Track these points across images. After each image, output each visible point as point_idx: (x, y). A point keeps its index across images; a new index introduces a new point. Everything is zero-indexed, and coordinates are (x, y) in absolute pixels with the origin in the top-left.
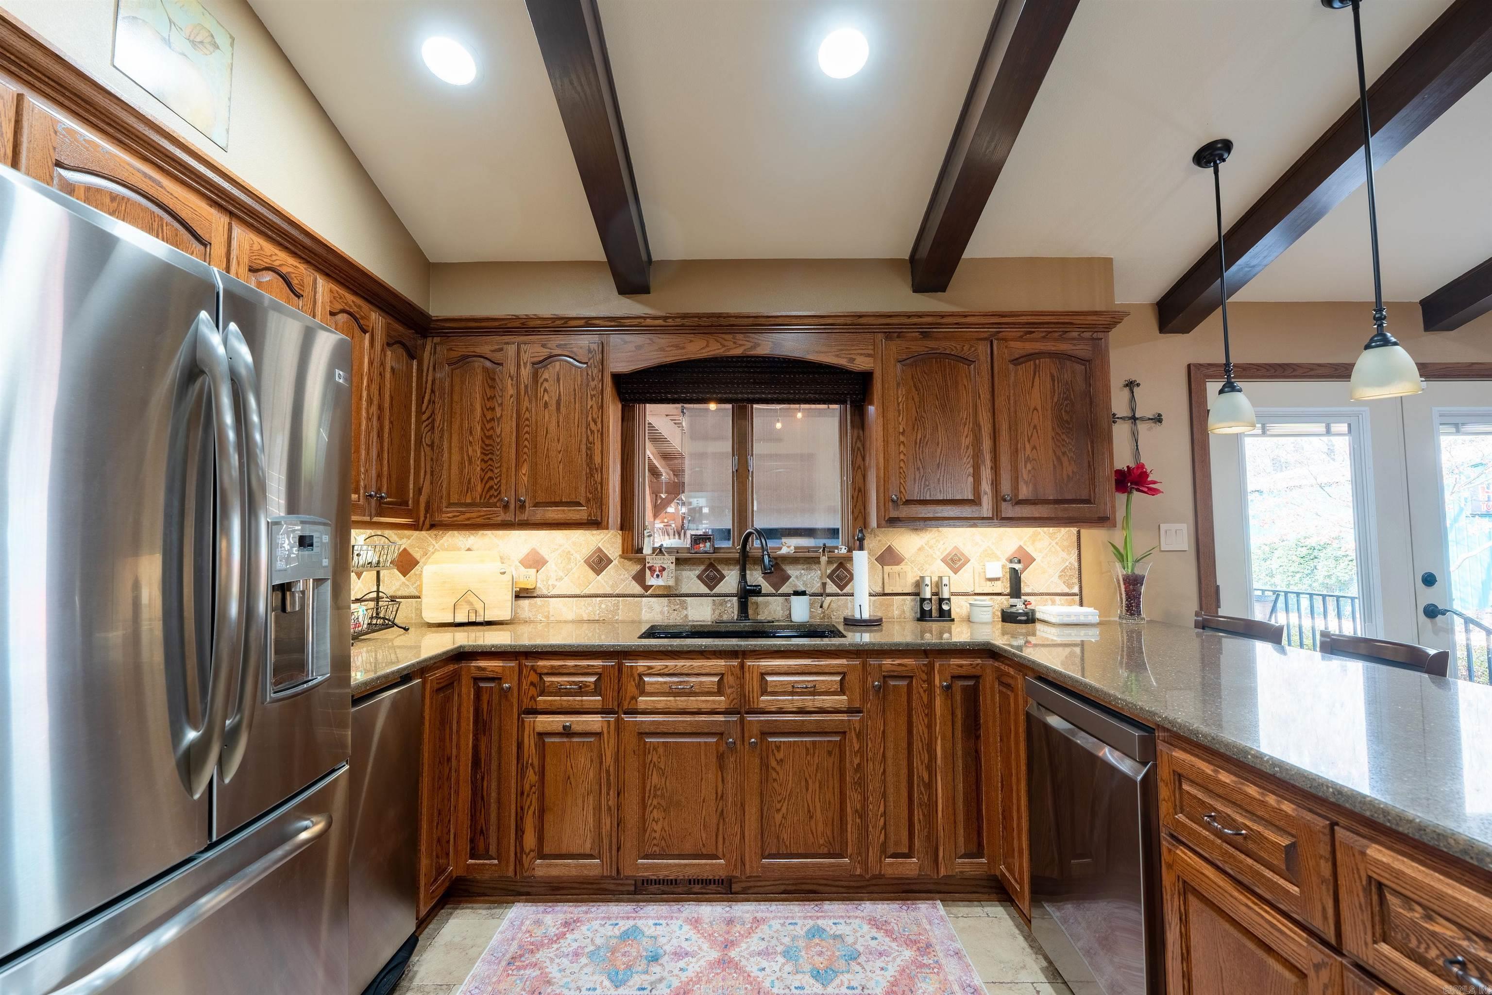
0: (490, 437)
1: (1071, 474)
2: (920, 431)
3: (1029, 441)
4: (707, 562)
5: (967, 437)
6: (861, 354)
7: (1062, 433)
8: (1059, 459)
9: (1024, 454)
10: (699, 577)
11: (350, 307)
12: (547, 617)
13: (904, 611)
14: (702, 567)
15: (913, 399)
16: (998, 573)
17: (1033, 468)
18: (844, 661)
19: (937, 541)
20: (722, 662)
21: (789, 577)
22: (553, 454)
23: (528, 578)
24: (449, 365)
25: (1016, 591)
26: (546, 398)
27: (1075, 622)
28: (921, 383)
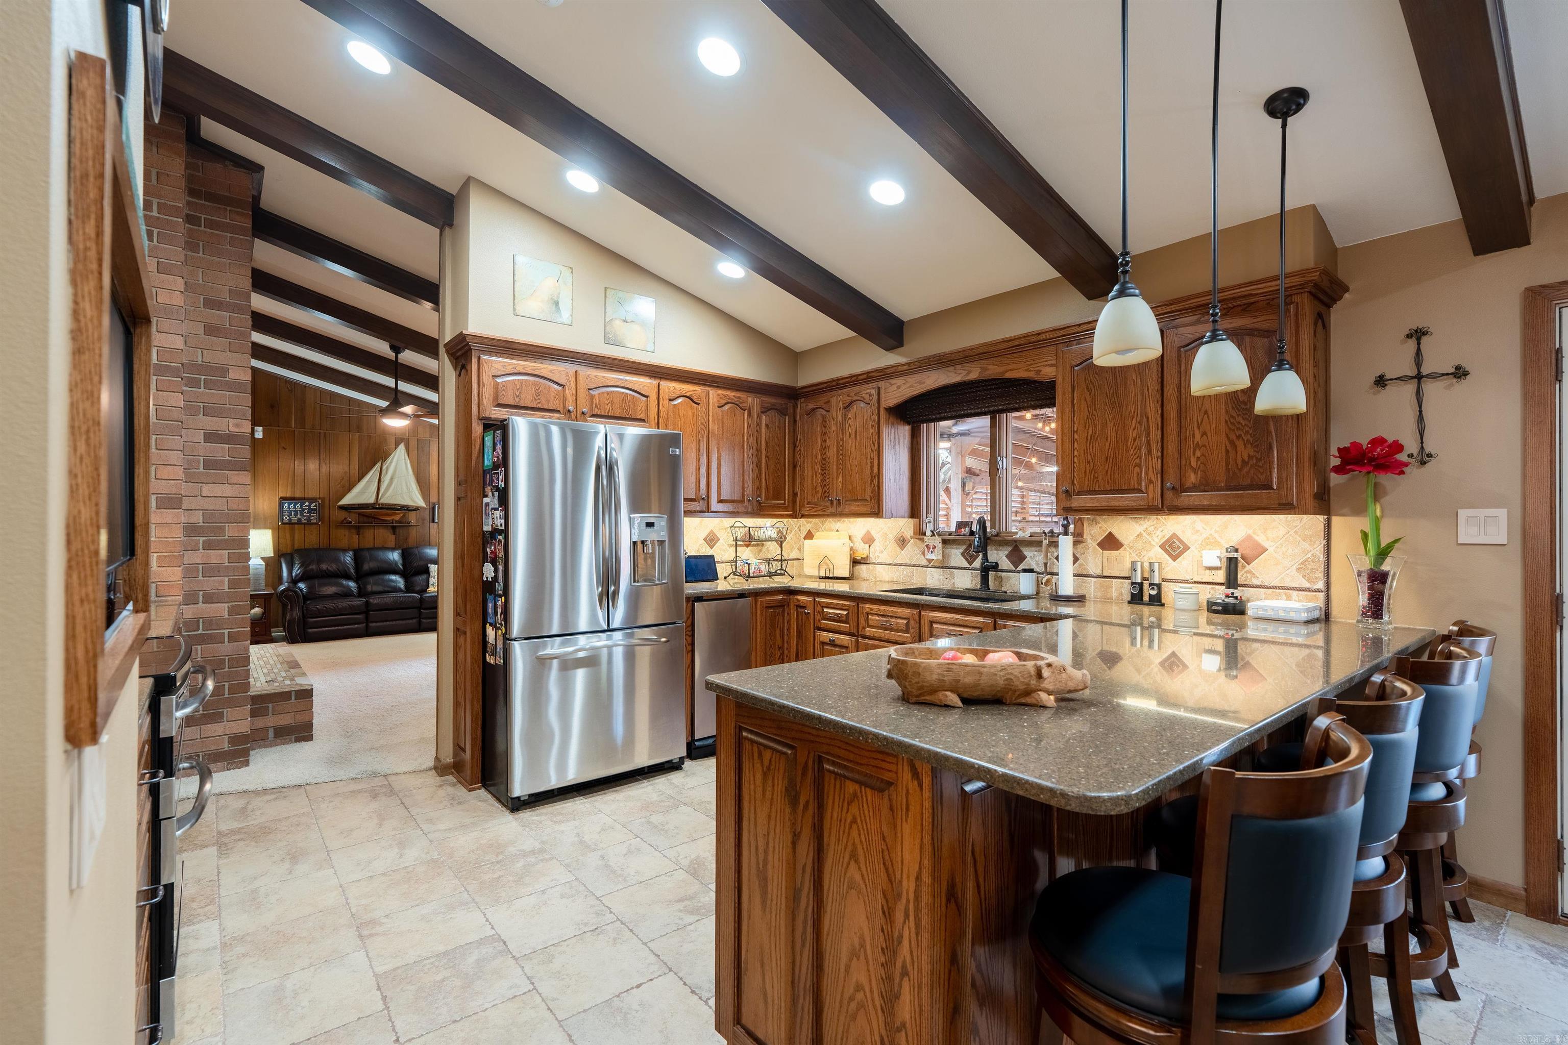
0: (824, 459)
1: (1246, 458)
2: (1091, 429)
3: (1199, 428)
4: (968, 543)
5: (1134, 429)
6: (1046, 366)
7: (1238, 415)
8: (1232, 443)
9: (1193, 441)
10: (963, 554)
11: (732, 399)
12: (875, 578)
13: (1121, 594)
14: (964, 547)
15: (1085, 400)
16: (1217, 563)
17: (1203, 455)
18: (981, 619)
19: (1155, 528)
20: (908, 611)
21: (1025, 557)
22: (853, 468)
23: (862, 550)
24: (807, 415)
25: (1232, 581)
26: (850, 430)
27: (1273, 617)
28: (1092, 383)
